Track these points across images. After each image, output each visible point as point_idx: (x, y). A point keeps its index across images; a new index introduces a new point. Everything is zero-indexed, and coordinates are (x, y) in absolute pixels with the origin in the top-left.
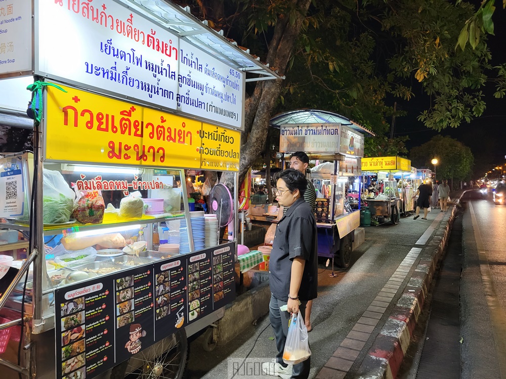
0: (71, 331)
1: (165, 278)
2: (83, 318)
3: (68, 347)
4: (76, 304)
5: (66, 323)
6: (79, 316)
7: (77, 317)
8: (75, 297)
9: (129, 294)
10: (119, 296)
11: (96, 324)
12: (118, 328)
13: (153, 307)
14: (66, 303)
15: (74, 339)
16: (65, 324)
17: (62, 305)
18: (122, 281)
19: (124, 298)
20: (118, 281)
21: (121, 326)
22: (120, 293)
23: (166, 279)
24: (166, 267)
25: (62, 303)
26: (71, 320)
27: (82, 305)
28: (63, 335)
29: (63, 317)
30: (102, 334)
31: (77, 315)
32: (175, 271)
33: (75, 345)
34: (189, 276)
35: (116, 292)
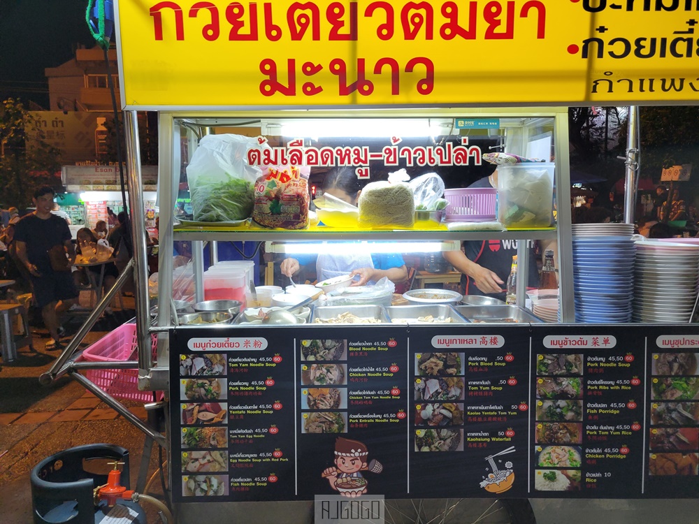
0: (200, 406)
1: (446, 366)
2: (224, 391)
3: (192, 429)
4: (209, 363)
5: (189, 388)
6: (214, 384)
7: (210, 385)
8: (207, 349)
9: (334, 375)
10: (307, 373)
11: (252, 409)
12: (303, 431)
13: (404, 421)
14: (191, 356)
15: (204, 421)
16: (187, 390)
17: (183, 357)
18: (313, 346)
19: (321, 379)
20: (306, 343)
21: (311, 430)
22: (309, 367)
23: (452, 371)
24: (451, 341)
25: (183, 354)
26: (200, 387)
27: (221, 368)
28: (183, 406)
29: (183, 377)
30: (265, 431)
31: (211, 382)
32: (485, 359)
33: (207, 431)
34: (540, 381)
35: (299, 363)
